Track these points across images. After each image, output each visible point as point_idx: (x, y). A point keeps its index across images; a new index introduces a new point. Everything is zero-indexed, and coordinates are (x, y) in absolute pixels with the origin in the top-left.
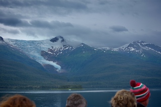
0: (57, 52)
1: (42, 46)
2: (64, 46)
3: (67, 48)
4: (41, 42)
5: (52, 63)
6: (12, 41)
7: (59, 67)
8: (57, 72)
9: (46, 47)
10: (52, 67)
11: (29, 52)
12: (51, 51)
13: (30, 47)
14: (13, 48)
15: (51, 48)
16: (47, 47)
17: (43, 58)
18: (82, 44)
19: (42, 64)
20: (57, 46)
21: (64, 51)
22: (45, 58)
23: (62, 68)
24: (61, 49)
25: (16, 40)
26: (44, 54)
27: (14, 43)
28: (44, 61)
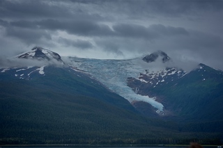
0: (155, 80)
2: (167, 69)
3: (173, 73)
4: (127, 63)
5: (146, 99)
6: (76, 59)
7: (160, 106)
8: (156, 114)
9: (136, 71)
10: (148, 105)
11: (106, 80)
12: (145, 77)
13: (107, 70)
14: (79, 73)
15: (145, 73)
16: (138, 71)
17: (130, 90)
18: (201, 65)
19: (130, 101)
20: (156, 69)
21: (168, 78)
22: (134, 90)
23: (165, 108)
24: (163, 73)
25: (84, 60)
26: (133, 83)
27: (80, 64)
28: (133, 96)
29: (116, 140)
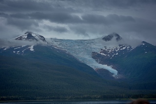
0: (111, 54)
1: (93, 46)
2: (120, 46)
3: (124, 48)
4: (91, 42)
6: (56, 40)
7: (115, 72)
8: (113, 78)
9: (98, 48)
10: (107, 71)
11: (77, 54)
12: (104, 52)
13: (78, 47)
14: (58, 50)
15: (104, 49)
16: (99, 47)
17: (94, 61)
18: (144, 42)
20: (112, 46)
21: (120, 52)
22: (97, 61)
23: (119, 73)
24: (117, 49)
25: (61, 40)
26: (96, 56)
27: (59, 43)
28: (96, 65)
29: (86, 96)
